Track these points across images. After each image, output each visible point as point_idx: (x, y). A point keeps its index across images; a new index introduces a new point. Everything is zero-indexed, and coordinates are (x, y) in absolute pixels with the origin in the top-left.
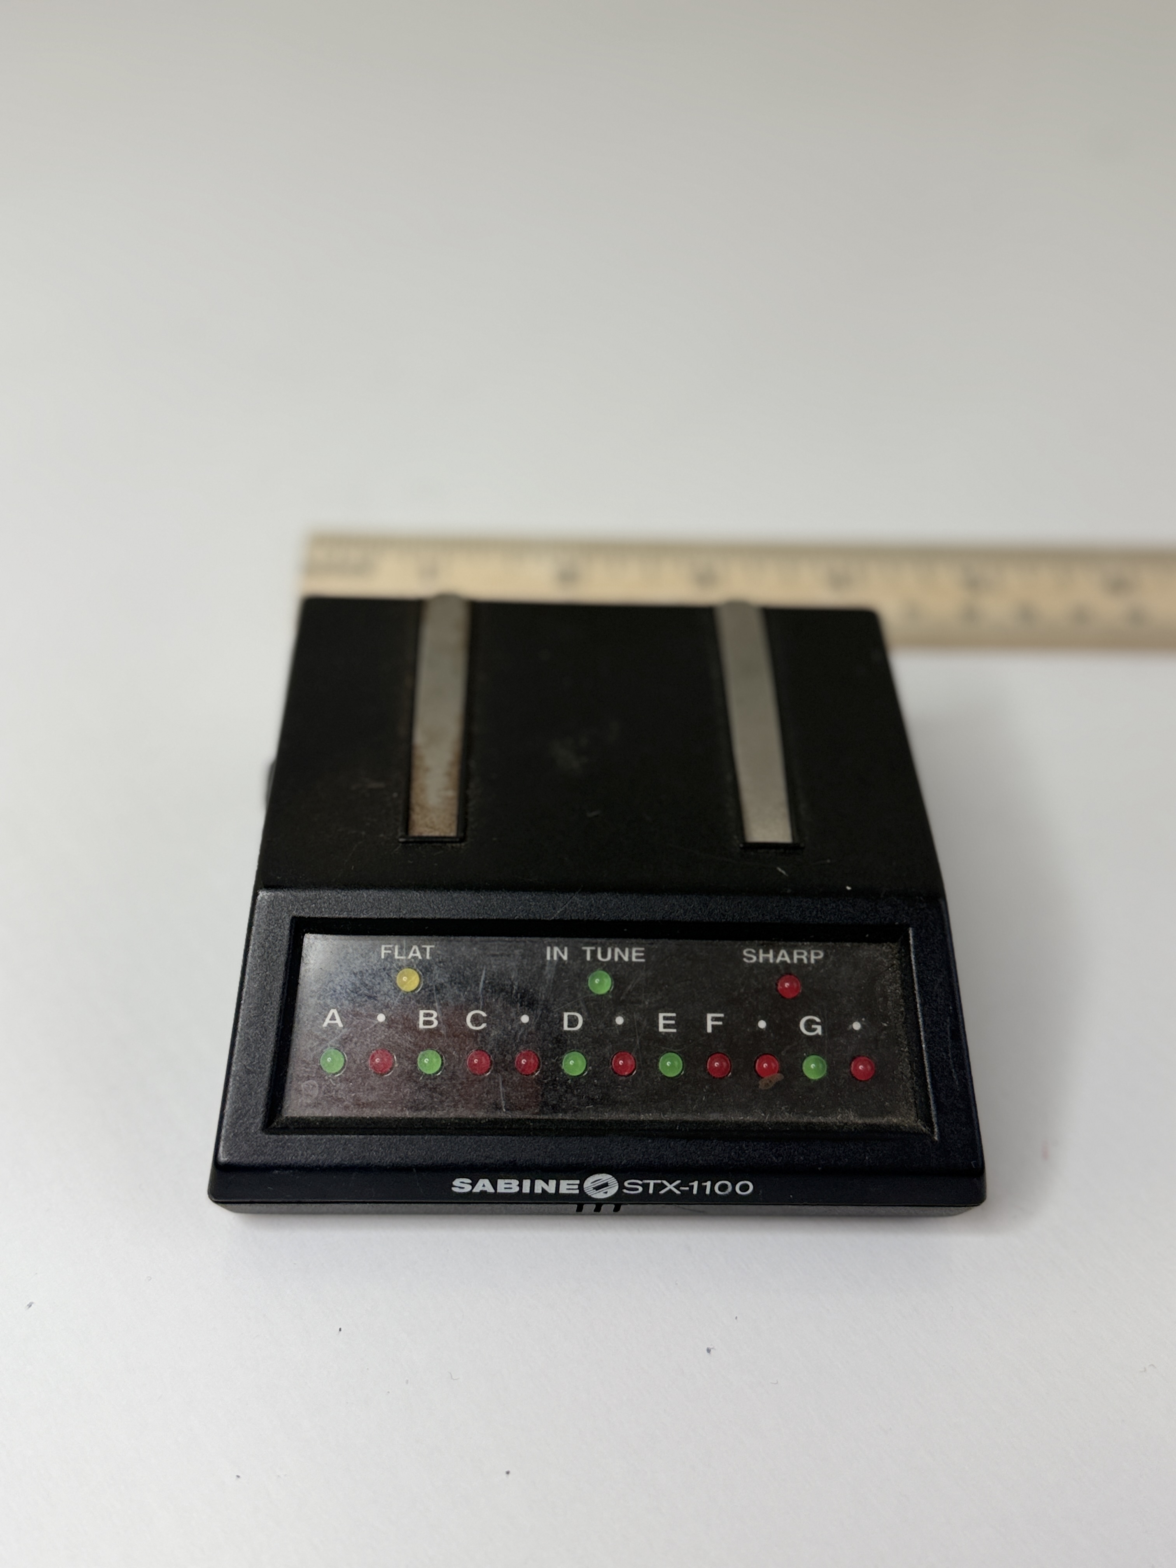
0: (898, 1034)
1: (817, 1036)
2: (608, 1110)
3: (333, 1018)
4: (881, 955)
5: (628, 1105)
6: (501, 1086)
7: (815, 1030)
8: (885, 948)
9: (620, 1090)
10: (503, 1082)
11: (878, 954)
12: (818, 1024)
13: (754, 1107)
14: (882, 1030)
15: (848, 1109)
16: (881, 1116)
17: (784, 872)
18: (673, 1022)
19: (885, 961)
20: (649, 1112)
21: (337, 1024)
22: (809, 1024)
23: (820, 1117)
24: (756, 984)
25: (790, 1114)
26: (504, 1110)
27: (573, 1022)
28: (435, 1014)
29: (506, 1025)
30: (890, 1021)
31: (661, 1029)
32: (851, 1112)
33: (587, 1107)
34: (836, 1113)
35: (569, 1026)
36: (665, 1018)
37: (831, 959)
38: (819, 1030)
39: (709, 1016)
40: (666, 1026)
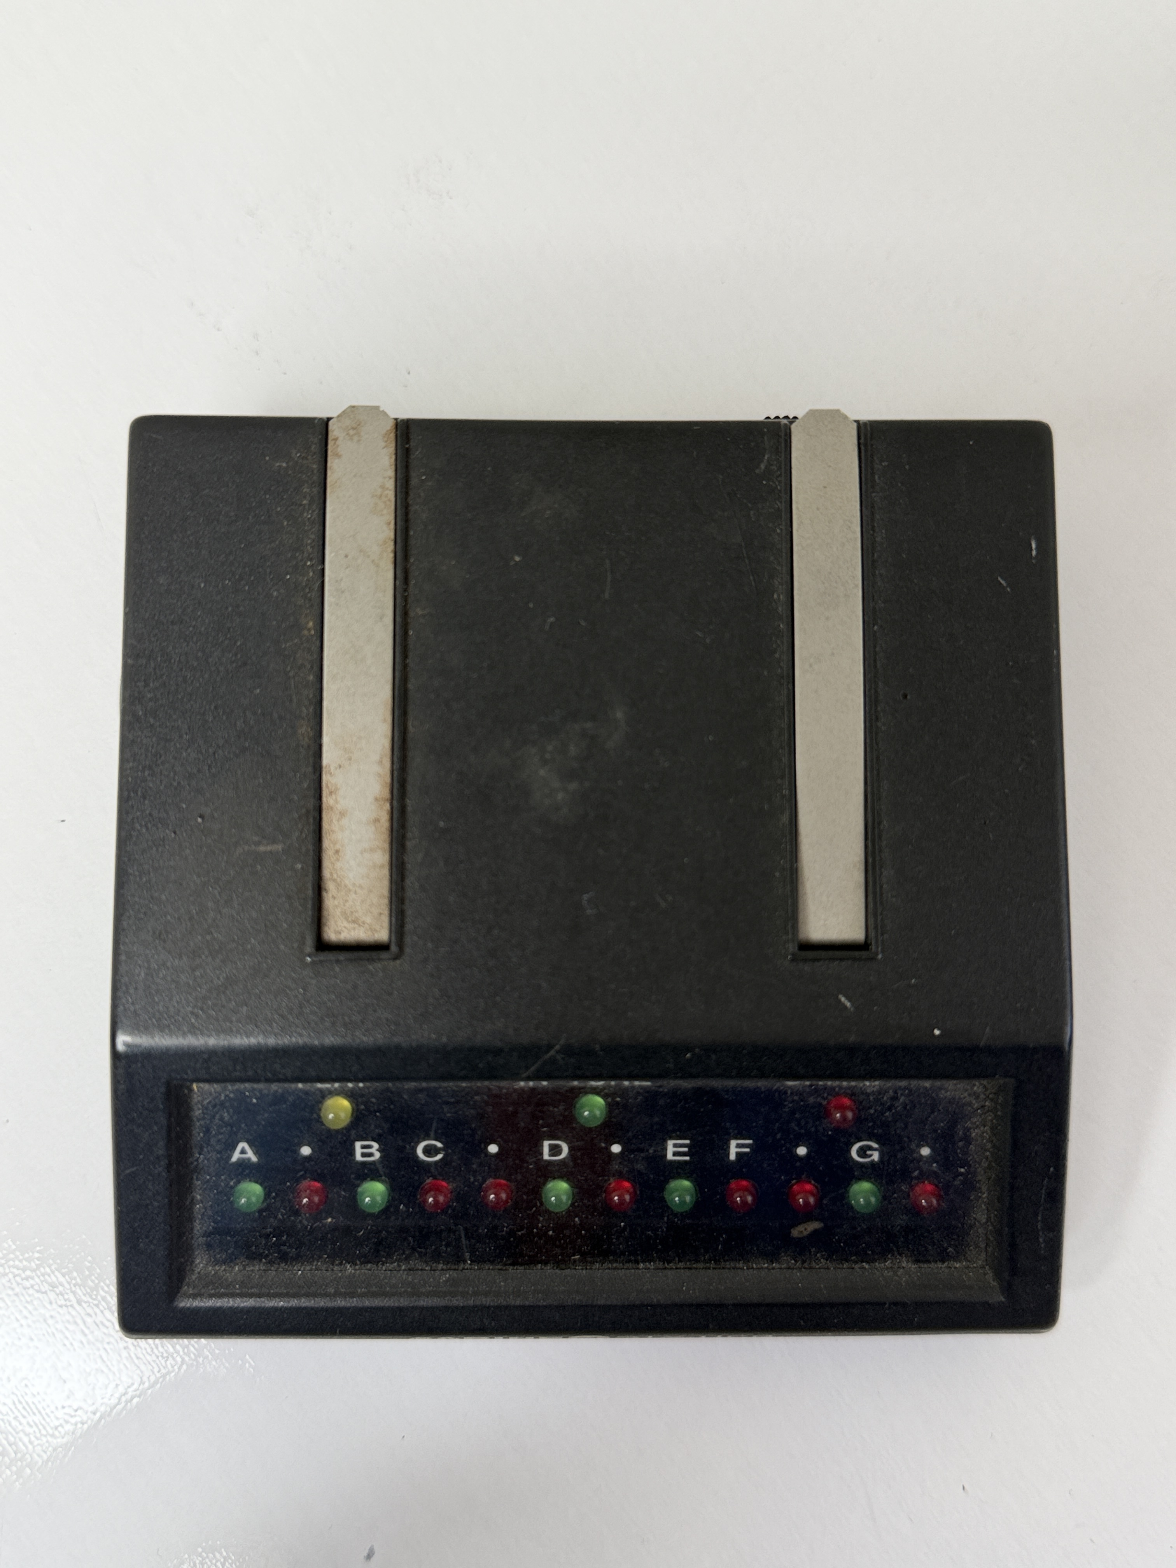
0: (977, 1180)
1: (872, 1163)
2: (599, 1260)
3: (243, 1152)
4: (970, 1095)
5: (624, 1255)
6: (463, 1239)
7: (871, 1156)
8: (977, 1086)
9: (614, 1240)
10: (466, 1235)
11: (966, 1094)
12: (875, 1150)
13: (783, 1254)
14: (958, 1176)
15: (900, 1255)
16: (940, 1261)
17: (848, 1004)
18: (686, 1149)
19: (974, 1102)
20: (650, 1262)
21: (249, 1159)
22: (862, 1152)
23: (864, 1264)
24: (796, 1128)
25: (827, 1260)
26: (469, 1262)
27: (555, 1150)
28: (376, 1145)
29: (467, 1176)
30: (970, 1166)
31: (670, 1156)
32: (904, 1258)
33: (573, 1258)
34: (885, 1259)
35: (550, 1155)
36: (675, 1146)
37: (901, 1100)
38: (876, 1156)
39: (733, 1143)
40: (675, 1154)
